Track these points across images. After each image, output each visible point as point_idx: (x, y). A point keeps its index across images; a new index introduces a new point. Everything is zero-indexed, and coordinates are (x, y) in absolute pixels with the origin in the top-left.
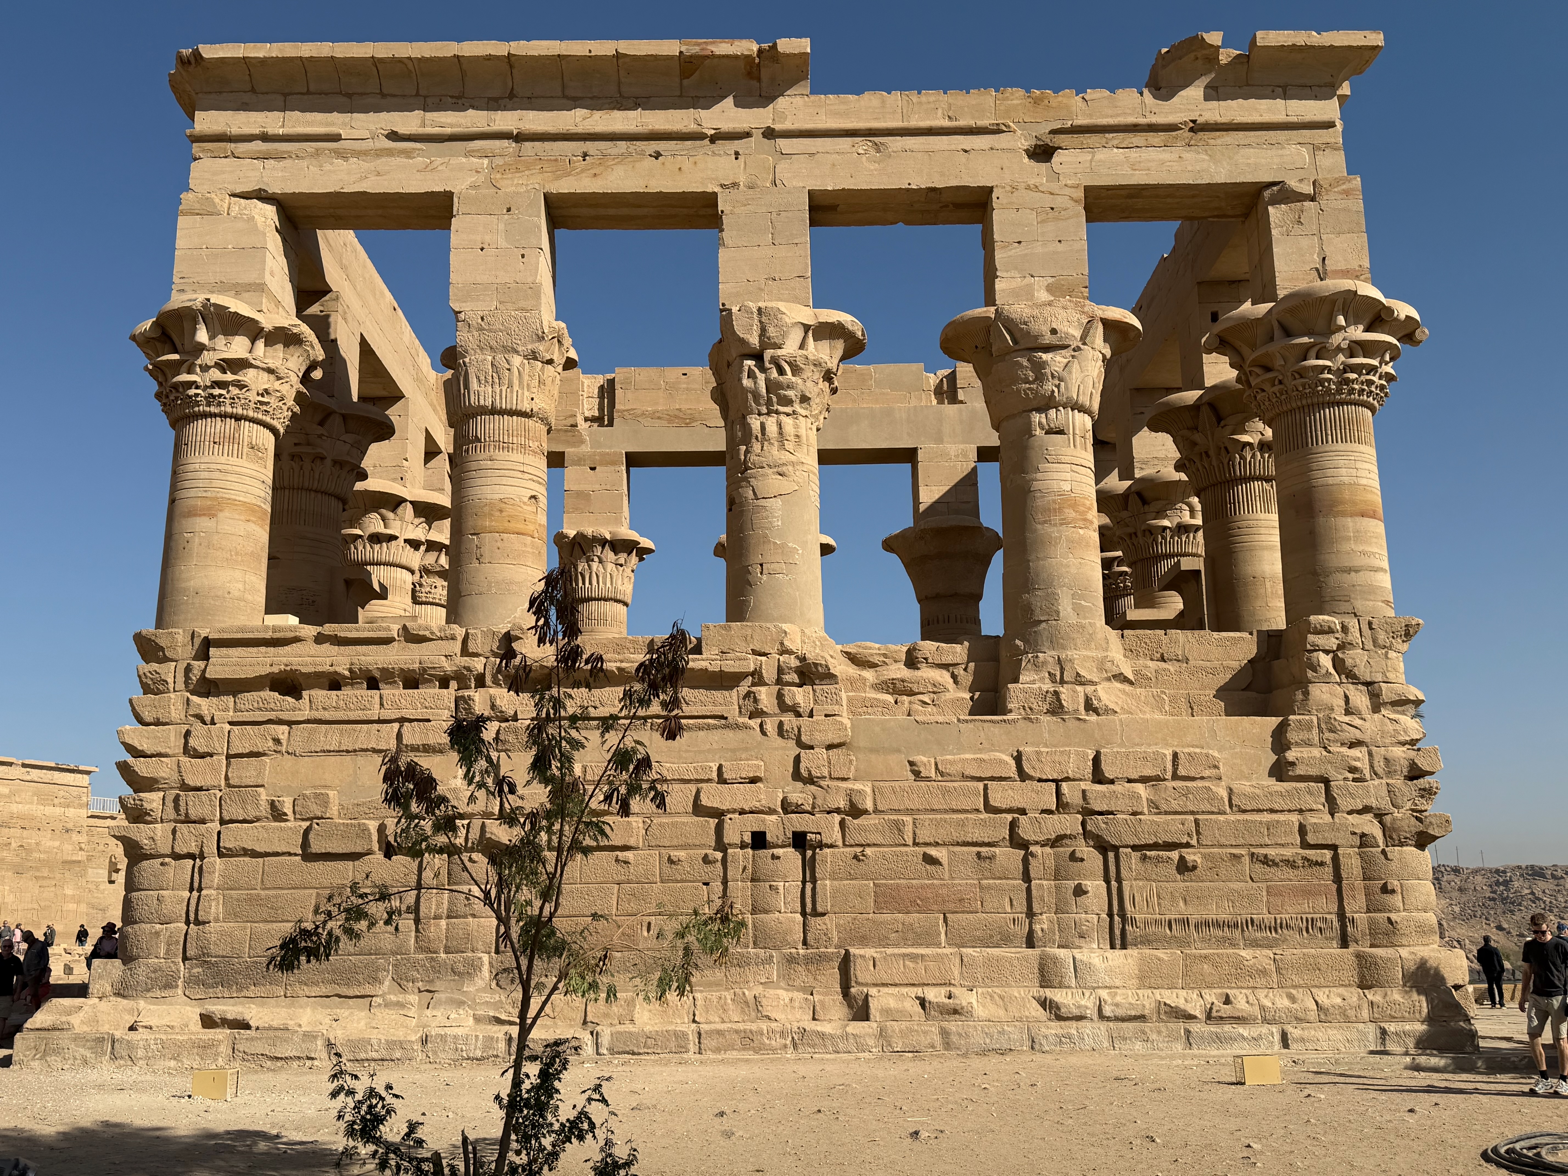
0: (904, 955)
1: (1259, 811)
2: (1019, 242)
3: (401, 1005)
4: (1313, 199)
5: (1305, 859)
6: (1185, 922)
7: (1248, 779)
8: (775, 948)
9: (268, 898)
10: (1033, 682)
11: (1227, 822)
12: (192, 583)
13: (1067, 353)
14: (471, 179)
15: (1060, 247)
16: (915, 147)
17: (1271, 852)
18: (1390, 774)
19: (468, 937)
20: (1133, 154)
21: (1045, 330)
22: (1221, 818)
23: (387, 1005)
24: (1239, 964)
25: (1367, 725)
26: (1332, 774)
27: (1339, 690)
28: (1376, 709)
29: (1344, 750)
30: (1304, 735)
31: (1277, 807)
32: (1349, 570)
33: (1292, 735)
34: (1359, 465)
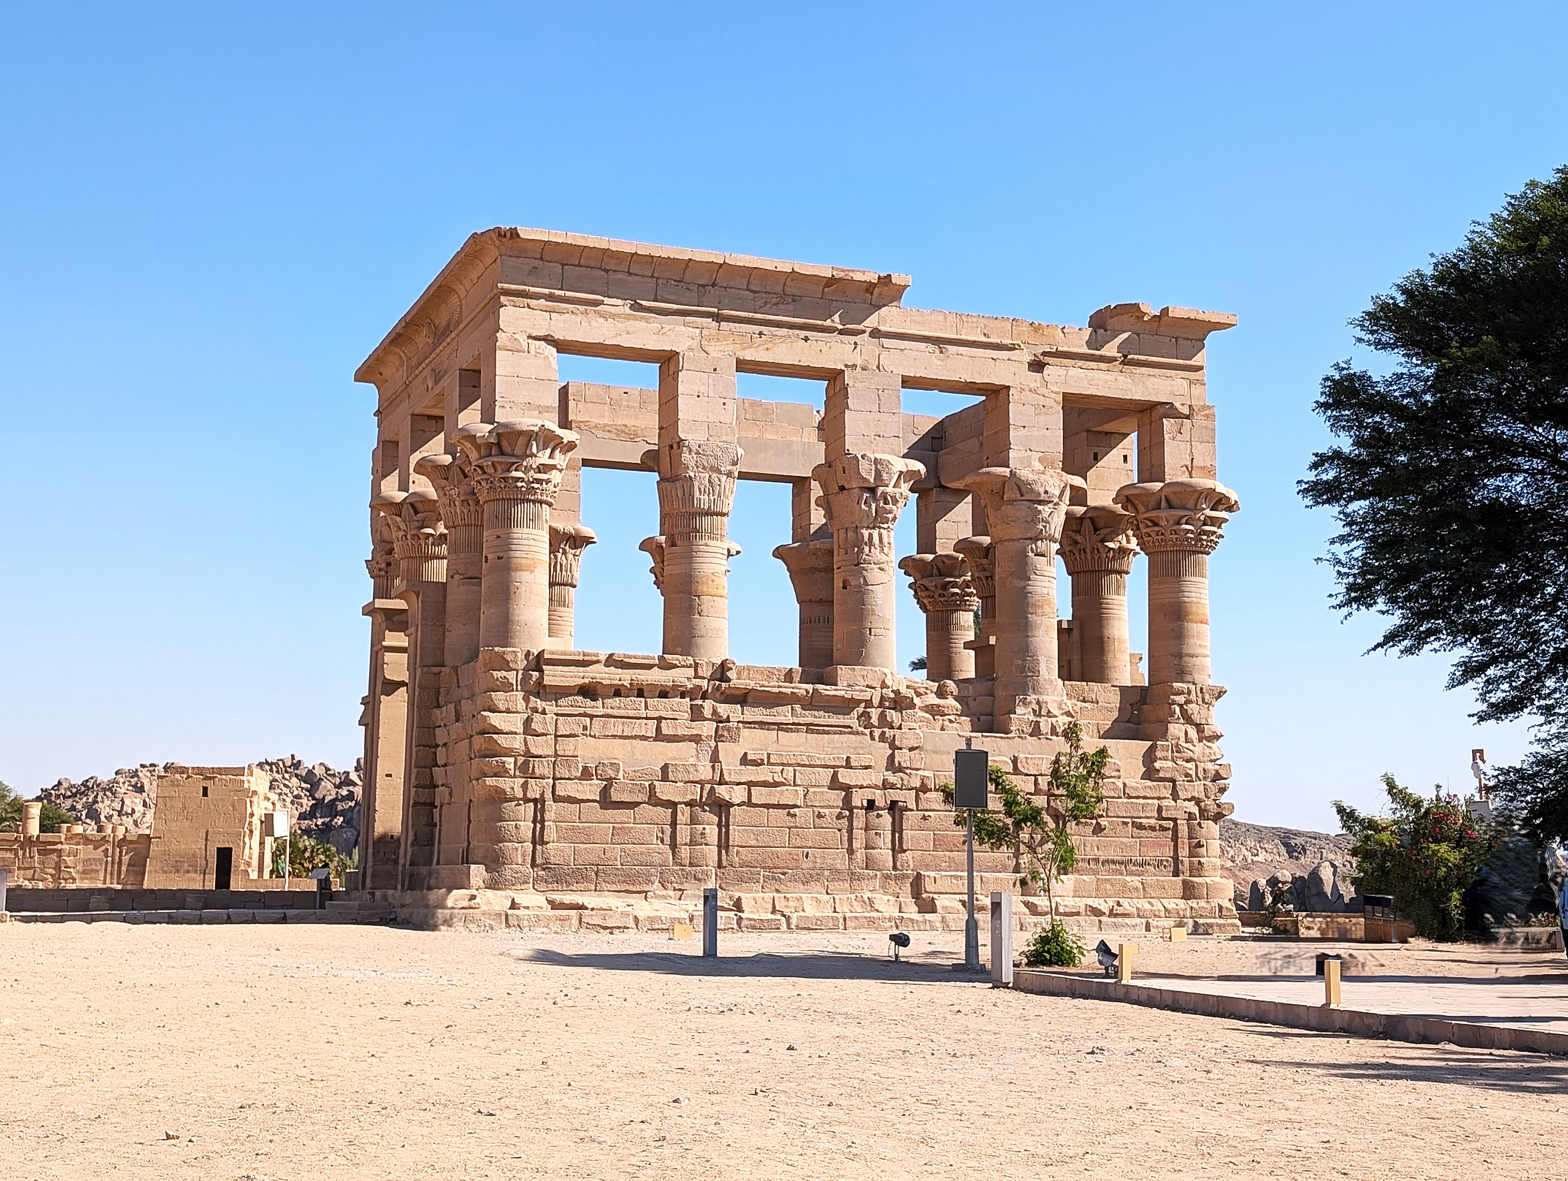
0: (951, 876)
1: (1138, 797)
2: (1024, 427)
3: (664, 897)
4: (1187, 417)
5: (1160, 826)
6: (1096, 860)
7: (1134, 778)
8: (879, 870)
9: (584, 828)
10: (1024, 714)
11: (1122, 803)
12: (522, 618)
13: (1051, 505)
14: (690, 343)
15: (1048, 433)
16: (964, 353)
17: (1144, 821)
18: (1205, 779)
19: (704, 857)
20: (1090, 373)
21: (1042, 491)
22: (1120, 800)
23: (657, 897)
24: (1125, 884)
25: (1196, 749)
26: (1178, 778)
27: (1183, 728)
28: (1200, 741)
29: (1184, 763)
30: (1164, 754)
31: (1148, 795)
32: (1193, 656)
33: (1159, 754)
34: (1202, 591)
